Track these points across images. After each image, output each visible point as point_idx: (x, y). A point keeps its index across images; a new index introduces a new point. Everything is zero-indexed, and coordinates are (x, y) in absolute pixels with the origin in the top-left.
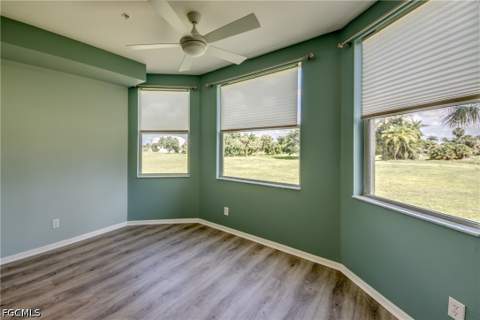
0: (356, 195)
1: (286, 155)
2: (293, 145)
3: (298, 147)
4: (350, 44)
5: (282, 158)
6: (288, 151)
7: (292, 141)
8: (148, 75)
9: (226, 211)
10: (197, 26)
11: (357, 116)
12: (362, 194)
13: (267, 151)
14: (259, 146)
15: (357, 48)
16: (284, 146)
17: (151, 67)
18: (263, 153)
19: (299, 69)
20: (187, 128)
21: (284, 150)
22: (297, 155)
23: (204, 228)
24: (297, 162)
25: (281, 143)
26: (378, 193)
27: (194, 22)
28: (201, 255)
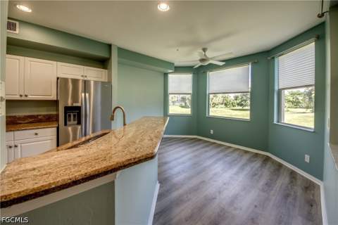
0: (275, 122)
1: (241, 108)
2: (245, 101)
3: (249, 102)
4: (273, 58)
5: (237, 110)
6: (241, 105)
7: (245, 98)
8: (175, 67)
9: (212, 132)
10: (206, 53)
11: (276, 88)
12: (278, 122)
13: (226, 104)
14: (221, 101)
15: (276, 60)
16: (238, 102)
17: (177, 64)
18: (223, 106)
19: (250, 66)
20: (191, 92)
21: (238, 104)
22: (249, 108)
23: (200, 140)
24: (249, 112)
25: (236, 100)
26: (286, 121)
27: (205, 52)
28: (203, 148)
